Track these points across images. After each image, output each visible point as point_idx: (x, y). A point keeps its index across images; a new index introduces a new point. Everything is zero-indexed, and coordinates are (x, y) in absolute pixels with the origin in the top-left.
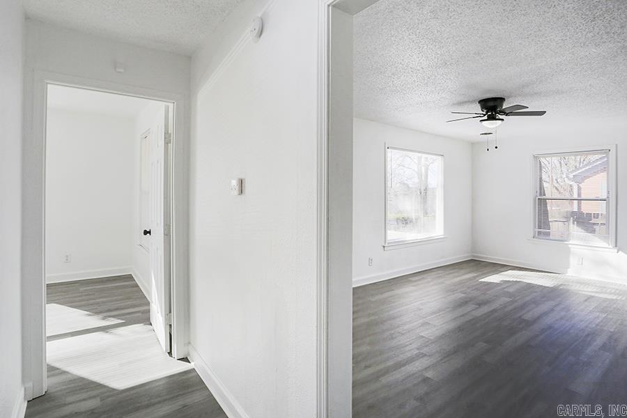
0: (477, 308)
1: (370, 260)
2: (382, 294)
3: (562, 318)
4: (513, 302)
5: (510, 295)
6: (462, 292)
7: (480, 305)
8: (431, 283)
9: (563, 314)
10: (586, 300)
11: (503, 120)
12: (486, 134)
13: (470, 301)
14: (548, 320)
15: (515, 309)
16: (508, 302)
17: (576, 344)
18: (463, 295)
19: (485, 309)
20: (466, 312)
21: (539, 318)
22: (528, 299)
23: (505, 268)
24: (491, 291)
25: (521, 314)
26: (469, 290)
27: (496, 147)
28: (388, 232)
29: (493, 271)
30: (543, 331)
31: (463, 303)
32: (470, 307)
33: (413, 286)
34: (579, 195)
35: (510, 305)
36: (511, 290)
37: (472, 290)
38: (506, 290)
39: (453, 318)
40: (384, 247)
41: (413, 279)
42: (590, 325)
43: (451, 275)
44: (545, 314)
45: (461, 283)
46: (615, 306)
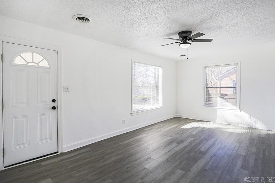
0: (177, 145)
1: (124, 121)
2: (128, 140)
3: (219, 149)
4: (195, 140)
5: (194, 136)
6: (170, 136)
7: (179, 143)
8: (156, 131)
9: (220, 145)
10: (228, 137)
11: (190, 43)
12: (182, 56)
13: (174, 141)
14: (213, 151)
15: (196, 144)
16: (193, 140)
17: (229, 165)
18: (171, 137)
19: (182, 146)
20: (171, 148)
21: (208, 149)
22: (202, 138)
23: (191, 121)
24: (184, 135)
25: (199, 148)
26: (173, 135)
27: (187, 59)
28: (133, 105)
29: (186, 123)
30: (211, 158)
31: (170, 143)
32: (174, 145)
33: (146, 134)
34: (220, 85)
35: (194, 142)
36: (194, 133)
37: (175, 134)
38: (191, 133)
39: (164, 153)
40: (131, 114)
41: (146, 129)
42: (233, 152)
43: (166, 126)
44: (211, 147)
45: (170, 130)
46: (242, 139)
